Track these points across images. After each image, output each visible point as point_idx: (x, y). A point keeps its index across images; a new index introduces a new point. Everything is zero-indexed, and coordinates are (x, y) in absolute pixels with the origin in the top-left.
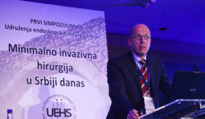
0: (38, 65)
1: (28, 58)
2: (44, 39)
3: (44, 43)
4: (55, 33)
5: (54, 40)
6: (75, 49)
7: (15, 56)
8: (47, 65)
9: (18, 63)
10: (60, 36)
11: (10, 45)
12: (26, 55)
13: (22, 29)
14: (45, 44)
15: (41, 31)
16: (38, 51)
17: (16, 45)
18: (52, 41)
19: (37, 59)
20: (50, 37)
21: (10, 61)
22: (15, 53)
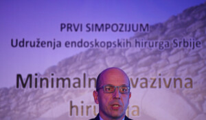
0: (72, 107)
1: (52, 96)
2: (86, 58)
3: (84, 66)
4: (109, 44)
5: (104, 58)
6: (146, 73)
7: (27, 95)
8: (88, 108)
9: (32, 109)
10: (117, 50)
11: (19, 76)
12: (48, 91)
13: (43, 44)
14: (88, 69)
15: (81, 44)
16: (72, 82)
17: (30, 76)
18: (100, 61)
19: (69, 97)
20: (96, 53)
21: (18, 105)
22: (27, 89)
